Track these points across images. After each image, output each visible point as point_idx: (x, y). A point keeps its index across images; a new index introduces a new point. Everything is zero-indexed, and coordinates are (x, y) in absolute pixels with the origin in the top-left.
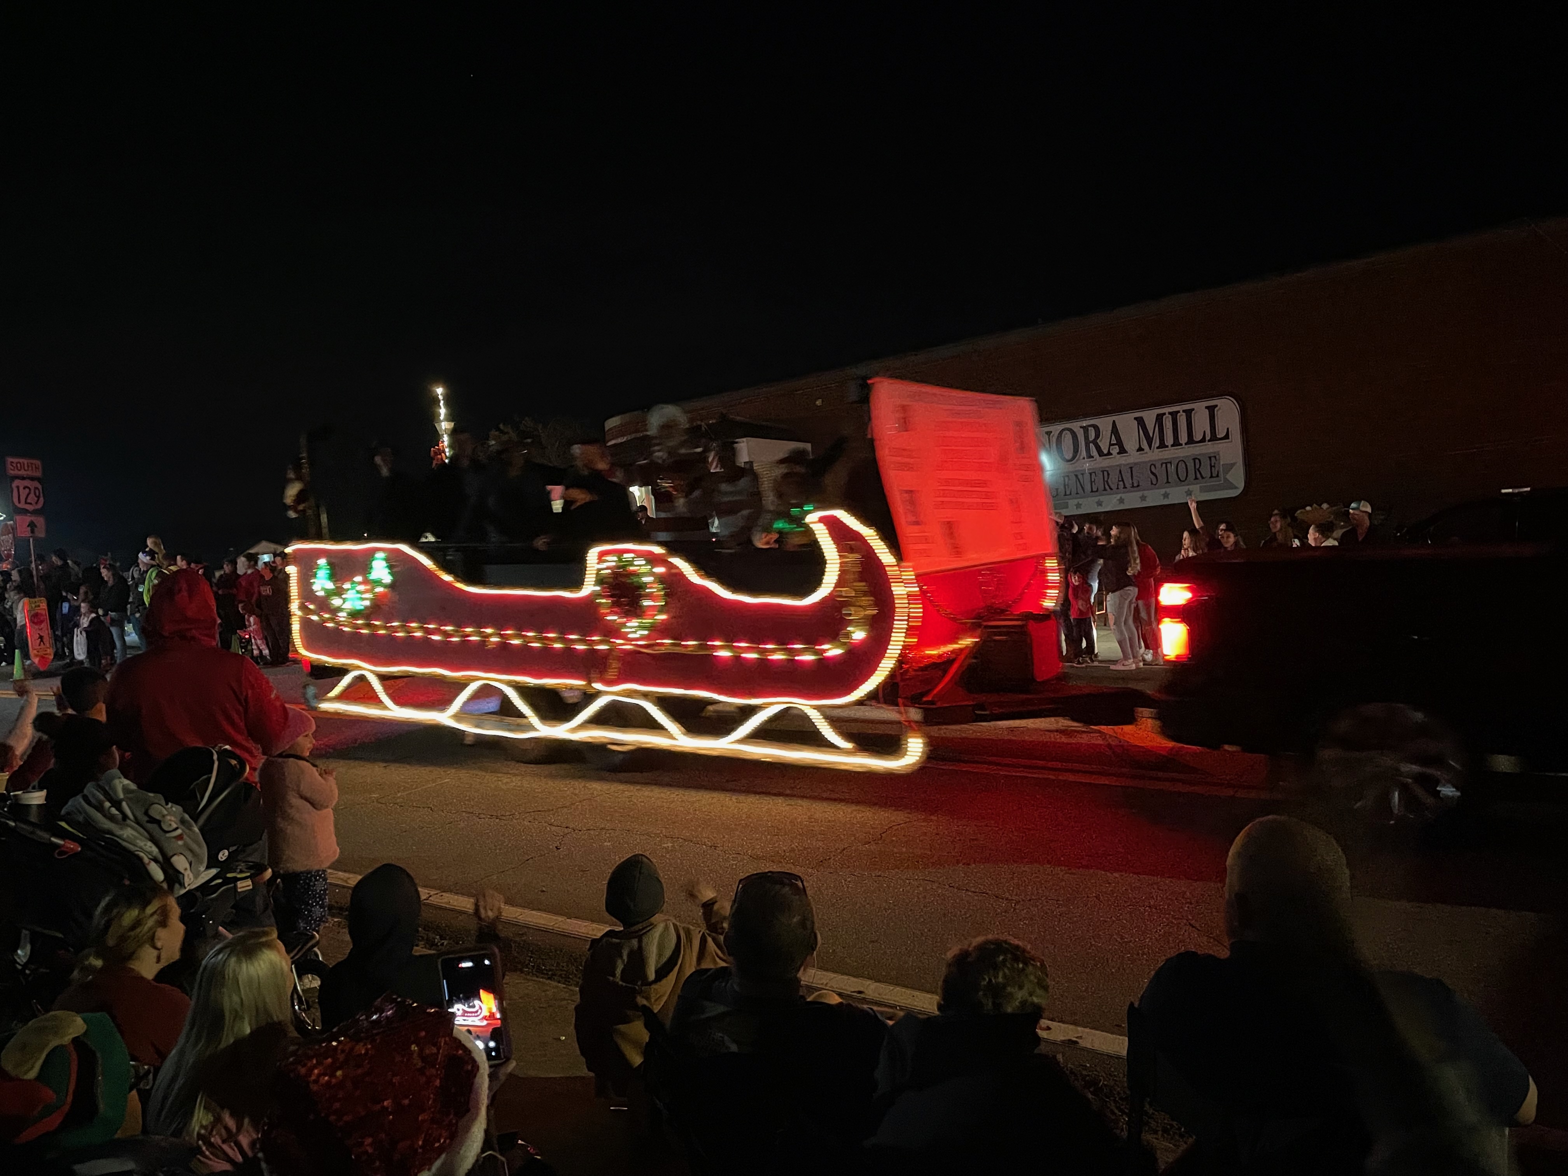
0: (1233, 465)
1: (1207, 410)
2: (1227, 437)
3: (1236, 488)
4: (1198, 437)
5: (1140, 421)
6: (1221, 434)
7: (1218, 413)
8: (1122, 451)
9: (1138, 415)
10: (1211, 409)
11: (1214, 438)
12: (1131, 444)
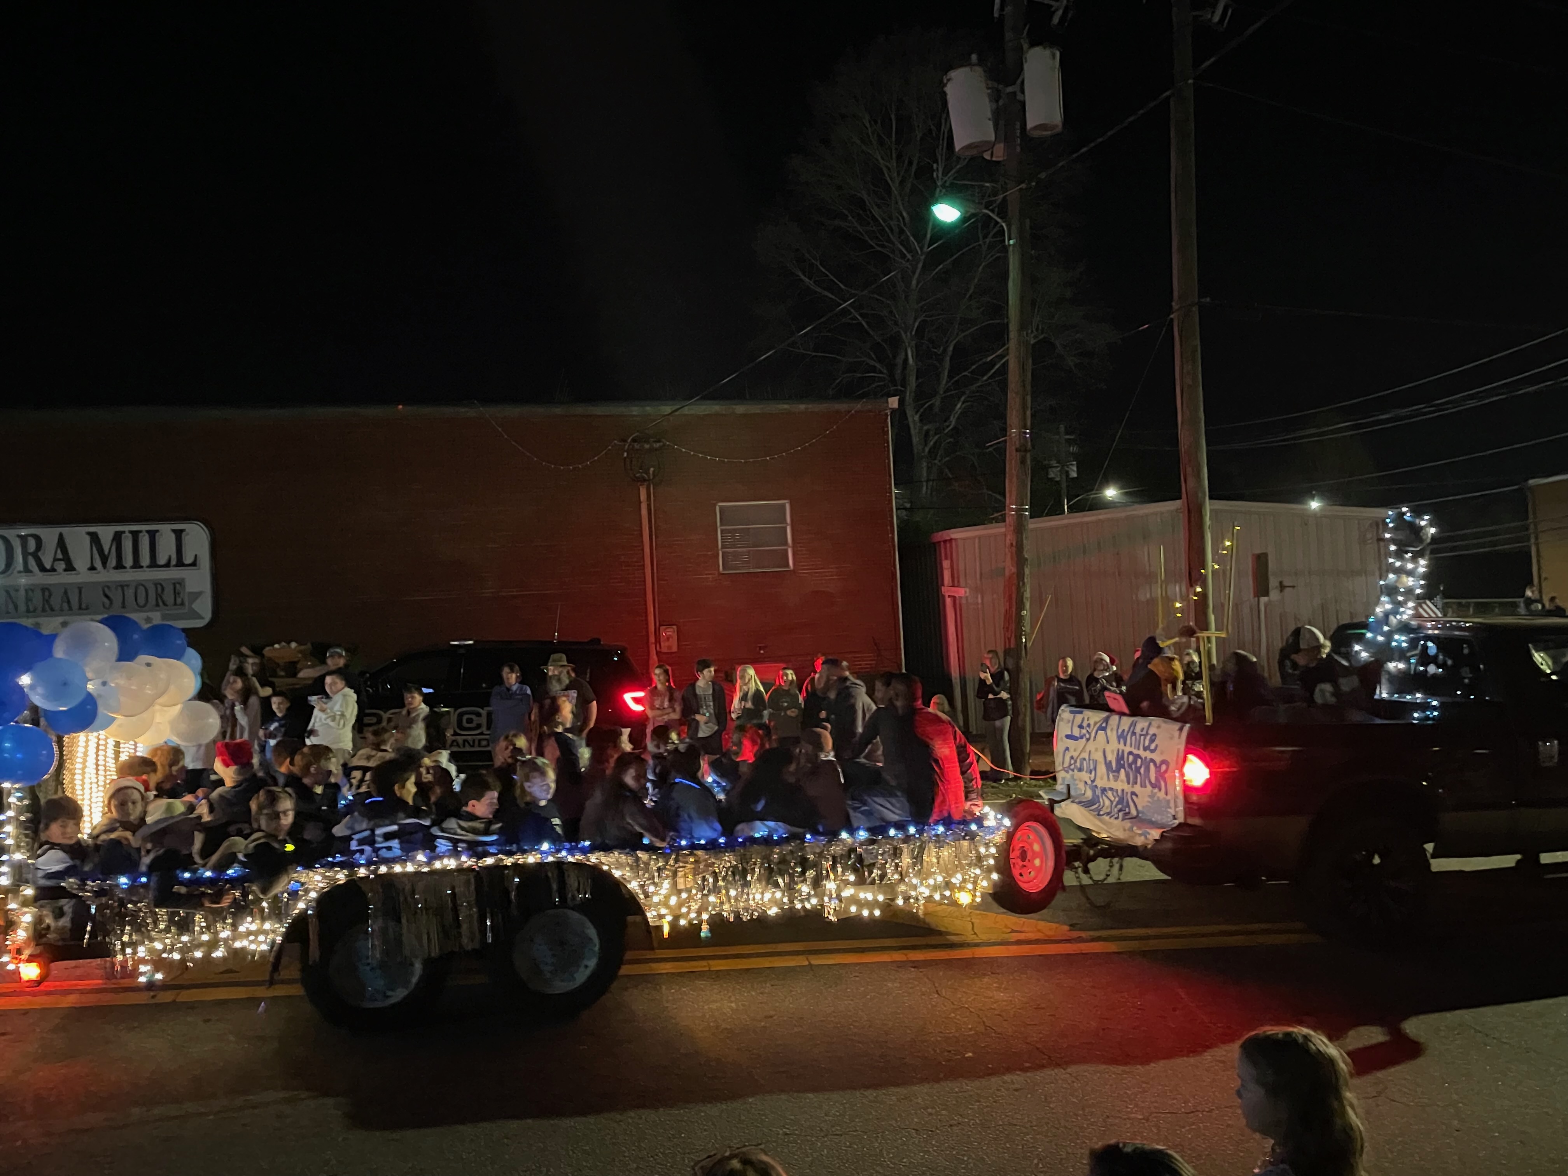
0: (200, 593)
1: (173, 536)
2: (194, 564)
3: (202, 618)
4: (162, 561)
5: (94, 538)
6: (188, 560)
7: (186, 539)
8: (70, 568)
9: (92, 529)
10: (179, 534)
11: (180, 563)
12: (81, 562)
